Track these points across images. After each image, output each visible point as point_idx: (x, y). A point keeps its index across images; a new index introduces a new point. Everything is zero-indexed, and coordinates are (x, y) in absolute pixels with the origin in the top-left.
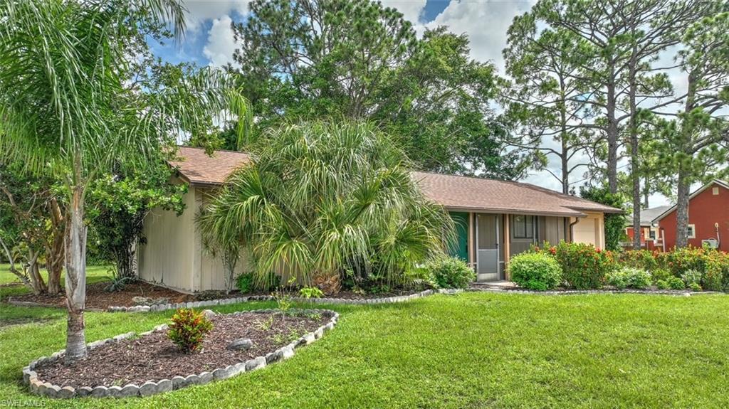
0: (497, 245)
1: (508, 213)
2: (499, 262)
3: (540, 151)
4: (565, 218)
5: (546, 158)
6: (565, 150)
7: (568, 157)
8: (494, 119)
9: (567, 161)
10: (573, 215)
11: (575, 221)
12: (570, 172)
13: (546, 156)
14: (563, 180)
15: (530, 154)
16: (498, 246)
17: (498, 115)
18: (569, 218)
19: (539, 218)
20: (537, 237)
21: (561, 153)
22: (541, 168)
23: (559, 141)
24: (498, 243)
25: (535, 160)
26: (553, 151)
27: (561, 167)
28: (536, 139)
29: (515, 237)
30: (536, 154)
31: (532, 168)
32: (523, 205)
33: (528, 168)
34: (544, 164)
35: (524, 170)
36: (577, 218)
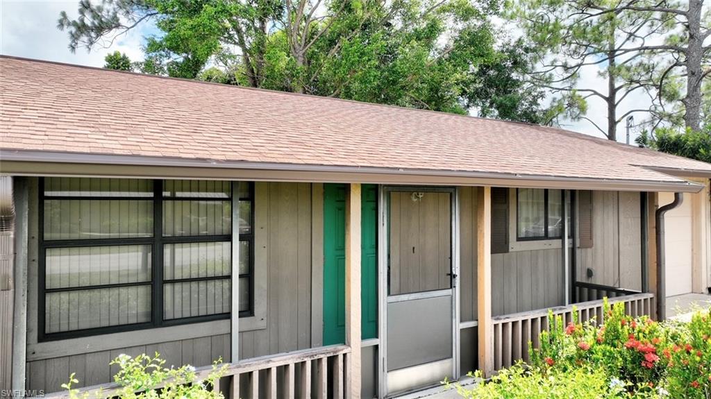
0: (452, 276)
1: (488, 185)
2: (458, 326)
3: (577, 93)
4: (643, 195)
5: (585, 102)
6: (613, 91)
7: (616, 101)
8: (512, 44)
9: (615, 106)
10: (666, 186)
11: (672, 200)
12: (619, 121)
13: (585, 100)
14: (609, 132)
15: (564, 97)
16: (457, 281)
17: (516, 39)
18: (653, 195)
19: (577, 194)
20: (572, 236)
21: (607, 96)
22: (578, 118)
23: (605, 78)
24: (456, 271)
25: (570, 105)
26: (596, 93)
27: (607, 116)
28: (572, 73)
29: (519, 239)
30: (571, 97)
31: (566, 117)
32: (537, 161)
33: (560, 116)
34: (583, 110)
35: (555, 119)
36: (677, 195)
